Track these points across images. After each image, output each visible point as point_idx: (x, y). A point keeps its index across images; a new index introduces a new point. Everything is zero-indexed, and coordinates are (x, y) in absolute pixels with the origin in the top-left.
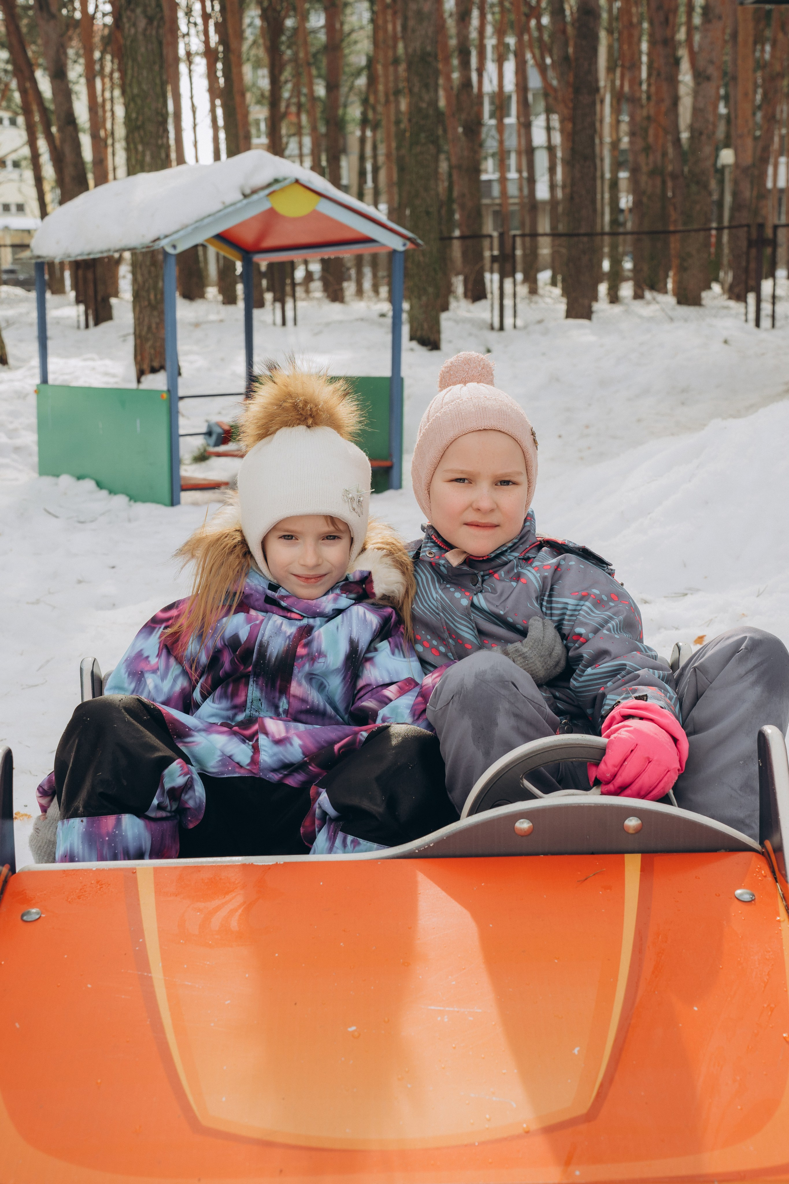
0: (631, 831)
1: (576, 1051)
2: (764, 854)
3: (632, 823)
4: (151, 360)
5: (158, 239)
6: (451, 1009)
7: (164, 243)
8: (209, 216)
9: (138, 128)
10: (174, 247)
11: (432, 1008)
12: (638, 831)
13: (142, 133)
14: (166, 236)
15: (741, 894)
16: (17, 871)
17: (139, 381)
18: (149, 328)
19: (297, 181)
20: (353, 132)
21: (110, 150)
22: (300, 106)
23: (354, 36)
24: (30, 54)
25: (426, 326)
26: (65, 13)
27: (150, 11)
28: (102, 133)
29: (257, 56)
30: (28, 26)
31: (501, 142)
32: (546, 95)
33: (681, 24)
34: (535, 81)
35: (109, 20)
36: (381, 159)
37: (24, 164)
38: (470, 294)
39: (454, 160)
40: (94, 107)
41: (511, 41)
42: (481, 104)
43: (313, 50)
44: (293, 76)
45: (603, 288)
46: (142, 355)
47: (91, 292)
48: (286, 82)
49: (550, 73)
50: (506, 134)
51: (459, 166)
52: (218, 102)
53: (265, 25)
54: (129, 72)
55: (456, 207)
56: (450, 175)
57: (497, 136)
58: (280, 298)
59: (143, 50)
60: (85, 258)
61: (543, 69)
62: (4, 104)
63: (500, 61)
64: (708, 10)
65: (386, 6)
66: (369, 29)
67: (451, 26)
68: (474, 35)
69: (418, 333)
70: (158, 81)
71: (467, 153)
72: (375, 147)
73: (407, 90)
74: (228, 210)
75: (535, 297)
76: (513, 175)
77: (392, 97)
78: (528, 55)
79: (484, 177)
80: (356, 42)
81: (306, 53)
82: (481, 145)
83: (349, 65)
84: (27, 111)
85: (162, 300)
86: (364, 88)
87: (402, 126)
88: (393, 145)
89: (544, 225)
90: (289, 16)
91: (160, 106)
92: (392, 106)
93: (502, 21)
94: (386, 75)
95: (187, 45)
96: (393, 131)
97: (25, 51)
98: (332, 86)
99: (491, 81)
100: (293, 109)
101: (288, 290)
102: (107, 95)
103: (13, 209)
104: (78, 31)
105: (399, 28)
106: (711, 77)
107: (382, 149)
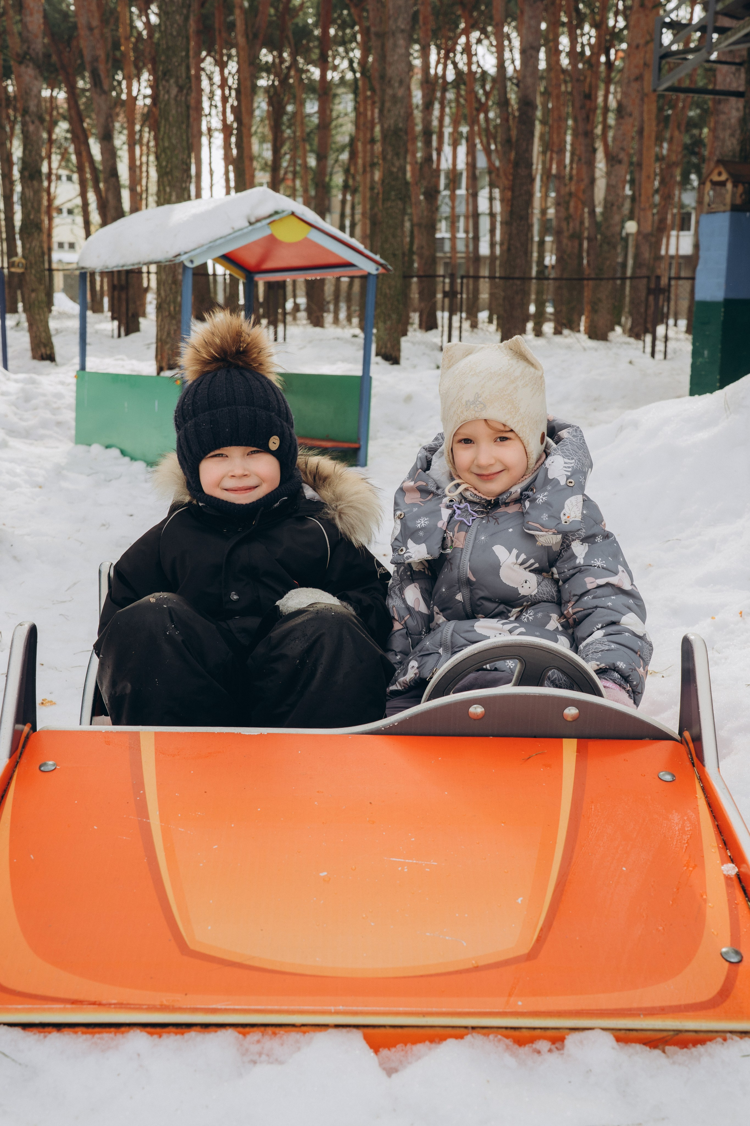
0: (569, 719)
1: (519, 900)
2: (684, 742)
3: (571, 712)
4: (169, 360)
5: (179, 255)
6: (410, 861)
7: (183, 258)
8: (221, 238)
9: (167, 174)
10: (192, 262)
11: (394, 859)
12: (576, 719)
13: (170, 178)
14: (186, 253)
15: (663, 775)
16: (37, 730)
17: (158, 374)
18: (169, 334)
19: (293, 214)
20: (336, 196)
21: (144, 202)
22: (295, 173)
23: (340, 121)
24: (85, 125)
25: (389, 345)
26: (114, 94)
27: (181, 82)
28: (139, 189)
29: (263, 133)
30: (85, 104)
31: (453, 208)
32: (490, 172)
33: (598, 123)
34: (482, 162)
35: (148, 101)
36: (358, 217)
37: (76, 211)
38: (424, 324)
39: (415, 219)
40: (132, 167)
41: (464, 129)
42: (438, 177)
43: (308, 130)
44: (291, 150)
45: (530, 325)
46: (161, 355)
47: (124, 309)
48: (285, 154)
49: (494, 156)
50: (457, 203)
51: (419, 225)
52: (231, 168)
53: (271, 109)
54: (162, 129)
55: (415, 257)
56: (412, 232)
57: (450, 203)
58: (273, 323)
59: (174, 112)
60: (120, 269)
61: (488, 152)
62: (63, 164)
63: (455, 145)
64: (620, 110)
65: (366, 98)
66: (353, 115)
67: (418, 114)
68: (435, 123)
69: (383, 351)
70: (184, 137)
71: (425, 213)
72: (353, 208)
73: (381, 162)
74: (236, 234)
75: (475, 330)
76: (461, 235)
77: (368, 169)
78: (477, 141)
79: (438, 235)
80: (341, 125)
81: (303, 131)
82: (437, 209)
83: (335, 143)
84: (80, 169)
85: (180, 312)
86: (346, 162)
87: (376, 191)
88: (368, 206)
89: (485, 272)
90: (290, 104)
91: (185, 157)
92: (368, 176)
93: (457, 114)
94: (365, 151)
95: (209, 122)
96: (368, 194)
97: (82, 121)
98: (321, 158)
99: (447, 160)
100: (290, 176)
101: (280, 317)
102: (144, 159)
103: (66, 246)
104: (123, 109)
105: (376, 115)
106: (620, 162)
107: (359, 210)
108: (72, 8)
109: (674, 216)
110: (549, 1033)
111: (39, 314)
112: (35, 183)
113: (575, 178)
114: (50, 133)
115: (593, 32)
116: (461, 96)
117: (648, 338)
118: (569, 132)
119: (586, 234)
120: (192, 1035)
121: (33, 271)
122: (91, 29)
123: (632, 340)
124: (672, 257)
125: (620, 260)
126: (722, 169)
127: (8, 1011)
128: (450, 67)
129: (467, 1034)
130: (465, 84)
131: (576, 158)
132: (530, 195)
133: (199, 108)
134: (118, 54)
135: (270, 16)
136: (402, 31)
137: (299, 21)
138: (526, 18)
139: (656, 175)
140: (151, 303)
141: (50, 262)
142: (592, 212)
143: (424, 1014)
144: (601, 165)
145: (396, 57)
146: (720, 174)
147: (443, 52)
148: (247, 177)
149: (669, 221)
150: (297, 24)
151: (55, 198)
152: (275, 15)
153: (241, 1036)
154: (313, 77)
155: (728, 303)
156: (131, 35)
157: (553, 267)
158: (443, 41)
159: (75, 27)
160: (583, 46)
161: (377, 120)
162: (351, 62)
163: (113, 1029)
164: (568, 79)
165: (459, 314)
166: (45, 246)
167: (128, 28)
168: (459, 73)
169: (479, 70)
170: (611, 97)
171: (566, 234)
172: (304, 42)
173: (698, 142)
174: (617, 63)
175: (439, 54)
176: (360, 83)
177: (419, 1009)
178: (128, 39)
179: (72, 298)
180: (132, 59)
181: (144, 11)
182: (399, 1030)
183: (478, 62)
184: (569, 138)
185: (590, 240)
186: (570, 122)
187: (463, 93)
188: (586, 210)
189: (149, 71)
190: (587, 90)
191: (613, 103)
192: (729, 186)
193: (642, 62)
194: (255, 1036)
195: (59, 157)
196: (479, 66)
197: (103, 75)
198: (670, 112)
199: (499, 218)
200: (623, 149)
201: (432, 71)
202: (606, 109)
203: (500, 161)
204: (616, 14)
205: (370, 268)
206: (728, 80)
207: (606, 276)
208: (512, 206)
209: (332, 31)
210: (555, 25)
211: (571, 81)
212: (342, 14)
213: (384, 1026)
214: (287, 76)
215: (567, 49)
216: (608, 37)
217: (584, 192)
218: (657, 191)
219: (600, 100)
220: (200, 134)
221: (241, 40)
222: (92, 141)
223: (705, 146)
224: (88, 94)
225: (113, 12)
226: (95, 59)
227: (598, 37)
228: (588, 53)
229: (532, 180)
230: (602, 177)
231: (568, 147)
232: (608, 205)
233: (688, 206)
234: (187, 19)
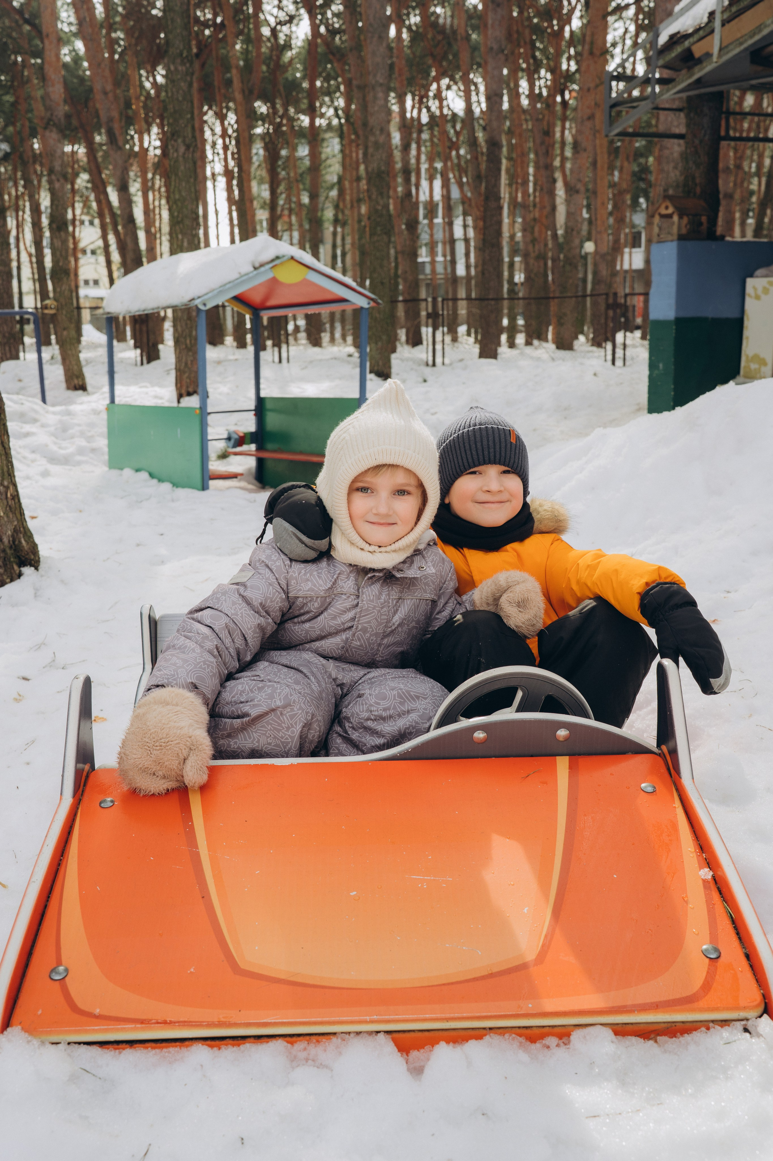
0: (561, 739)
1: (525, 910)
2: (661, 755)
3: (562, 733)
4: (188, 387)
5: (193, 299)
6: (429, 878)
7: (197, 302)
8: (230, 282)
9: (178, 223)
10: (205, 305)
11: (414, 877)
12: (567, 739)
13: (181, 226)
14: (199, 297)
15: (645, 787)
16: (96, 769)
17: (179, 402)
18: (186, 364)
19: (292, 258)
20: (328, 229)
21: (158, 241)
22: (291, 210)
23: (329, 162)
24: (103, 176)
25: (381, 363)
26: (128, 147)
27: (188, 141)
28: (153, 230)
29: (261, 175)
30: (103, 156)
31: (432, 235)
32: (463, 203)
33: (557, 155)
34: (455, 193)
35: (158, 152)
36: (348, 247)
37: (98, 251)
38: (410, 341)
39: (399, 248)
40: (147, 211)
41: (439, 165)
42: (418, 209)
43: (300, 171)
44: (286, 190)
45: (504, 338)
46: (181, 383)
47: (145, 340)
48: (281, 193)
49: (466, 188)
50: (435, 231)
51: (403, 253)
52: (234, 208)
53: (267, 154)
54: (173, 183)
55: (400, 280)
56: (396, 258)
57: (429, 231)
58: (277, 344)
59: (182, 168)
60: (141, 313)
61: (461, 185)
62: (85, 210)
63: (431, 179)
64: (576, 146)
65: (352, 141)
66: (339, 157)
67: (397, 155)
68: (413, 161)
69: (376, 368)
70: (193, 190)
71: (408, 243)
72: (343, 239)
73: (366, 198)
74: (243, 278)
75: (456, 344)
76: (440, 258)
77: (355, 204)
78: (451, 176)
79: (420, 260)
80: (330, 166)
81: (296, 173)
82: (418, 237)
83: (325, 182)
84: (101, 215)
85: (196, 344)
86: (336, 198)
87: (363, 224)
88: (357, 237)
89: (462, 293)
90: (284, 148)
91: (194, 207)
92: (356, 210)
93: (432, 152)
94: (351, 189)
95: (212, 168)
96: (356, 226)
97: (100, 173)
98: (314, 196)
99: (424, 193)
100: (286, 212)
101: (283, 338)
102: (157, 203)
103: (91, 283)
104: (137, 160)
105: (361, 156)
106: (577, 192)
107: (349, 240)
108: (88, 73)
109: (626, 235)
110: (556, 1030)
111: (71, 349)
112: (63, 234)
113: (538, 206)
114: (73, 184)
115: (549, 76)
116: (435, 136)
117: (609, 346)
118: (532, 164)
119: (550, 254)
120: (247, 1046)
121: (64, 312)
122: (105, 93)
123: (594, 349)
124: (626, 272)
125: (581, 275)
126: (668, 203)
127: (86, 1032)
128: (424, 110)
129: (485, 1035)
130: (438, 125)
131: (538, 188)
132: (500, 223)
133: (204, 156)
134: (130, 112)
135: (263, 72)
136: (381, 85)
137: (289, 75)
138: (489, 68)
139: (609, 199)
140: (168, 330)
141: (78, 298)
142: (555, 236)
143: (448, 1020)
144: (560, 192)
145: (376, 108)
146: (667, 208)
147: (417, 98)
148: (249, 217)
149: (622, 241)
150: (287, 79)
151: (79, 241)
152: (267, 71)
153: (289, 1045)
154: (303, 125)
155: (679, 321)
156: (141, 94)
157: (522, 284)
158: (417, 88)
159: (91, 90)
160: (540, 88)
161: (361, 160)
162: (336, 109)
163: (178, 1044)
164: (528, 117)
165: (441, 329)
166: (73, 284)
167: (138, 89)
168: (432, 116)
169: (450, 113)
170: (567, 132)
171: (533, 255)
172: (294, 94)
173: (645, 170)
174: (571, 102)
175: (413, 99)
176: (345, 128)
177: (443, 1016)
178: (138, 98)
179: (99, 329)
180: (143, 116)
181: (152, 72)
182: (427, 1033)
183: (448, 106)
184: (531, 170)
185: (553, 261)
186: (532, 156)
187: (436, 133)
188: (549, 233)
189: (158, 125)
190: (546, 128)
191: (569, 137)
192: (676, 218)
193: (593, 103)
194: (301, 1045)
195: (81, 205)
196: (449, 108)
197: (117, 132)
198: (619, 144)
199: (472, 244)
200: (579, 180)
201: (408, 115)
202: (563, 143)
203: (472, 193)
204: (569, 59)
205: (362, 303)
206: (670, 119)
207: (569, 294)
208: (484, 234)
209: (318, 84)
210: (515, 70)
211: (531, 119)
212: (326, 67)
213: (413, 1031)
214: (280, 125)
215: (527, 93)
216: (562, 81)
217: (547, 217)
218: (611, 214)
219: (558, 135)
220: (205, 178)
221: (238, 96)
222: (110, 190)
223: (651, 172)
224: (104, 148)
225: (124, 76)
226: (111, 120)
227: (554, 80)
228: (545, 93)
229: (501, 208)
230: (562, 203)
231: (531, 178)
232: (569, 230)
233: (639, 225)
234: (190, 85)
